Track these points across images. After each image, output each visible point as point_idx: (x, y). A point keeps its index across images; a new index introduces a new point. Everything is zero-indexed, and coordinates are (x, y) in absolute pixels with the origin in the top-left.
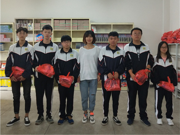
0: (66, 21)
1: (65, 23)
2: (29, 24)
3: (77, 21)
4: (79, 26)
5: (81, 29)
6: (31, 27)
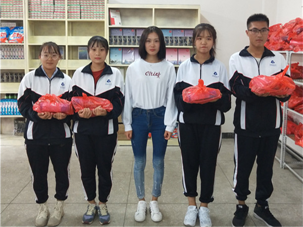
1: (54, 4)
4: (84, 10)
5: (87, 18)
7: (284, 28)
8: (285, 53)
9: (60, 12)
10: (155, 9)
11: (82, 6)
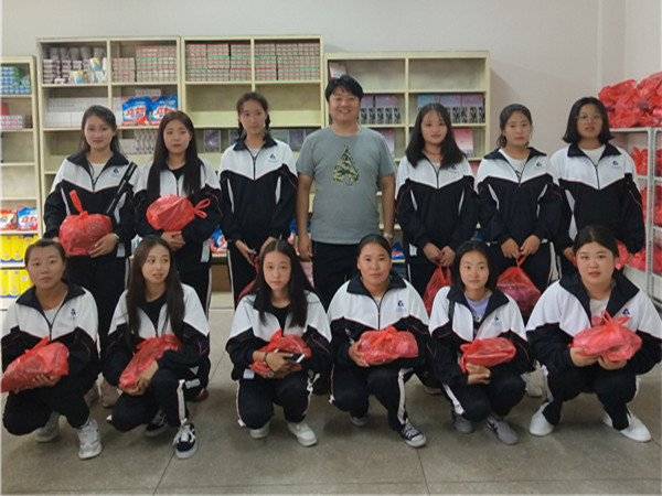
0: (232, 46)
1: (230, 55)
2: (91, 60)
3: (273, 45)
4: (282, 64)
5: (289, 78)
6: (102, 72)
7: (640, 87)
8: (646, 132)
9: (241, 69)
10: (410, 60)
11: (279, 58)
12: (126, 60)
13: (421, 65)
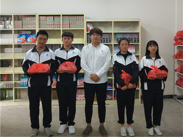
0: (54, 17)
1: (54, 20)
2: (7, 21)
3: (68, 17)
4: (71, 23)
5: (74, 28)
6: (11, 25)
9: (57, 24)
10: (114, 22)
11: (70, 21)
12: (19, 21)
13: (118, 24)
